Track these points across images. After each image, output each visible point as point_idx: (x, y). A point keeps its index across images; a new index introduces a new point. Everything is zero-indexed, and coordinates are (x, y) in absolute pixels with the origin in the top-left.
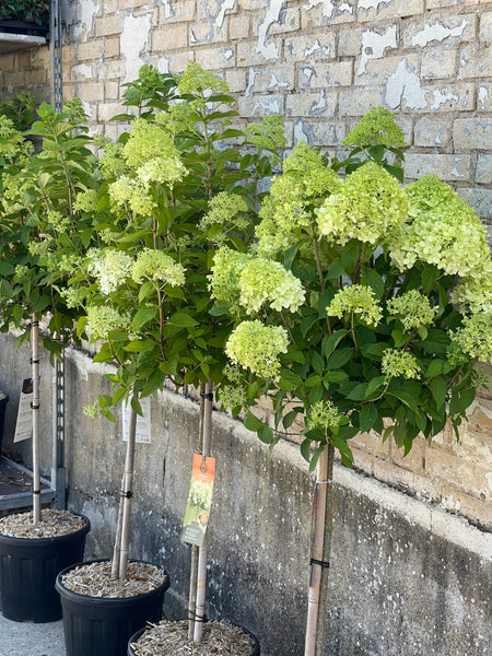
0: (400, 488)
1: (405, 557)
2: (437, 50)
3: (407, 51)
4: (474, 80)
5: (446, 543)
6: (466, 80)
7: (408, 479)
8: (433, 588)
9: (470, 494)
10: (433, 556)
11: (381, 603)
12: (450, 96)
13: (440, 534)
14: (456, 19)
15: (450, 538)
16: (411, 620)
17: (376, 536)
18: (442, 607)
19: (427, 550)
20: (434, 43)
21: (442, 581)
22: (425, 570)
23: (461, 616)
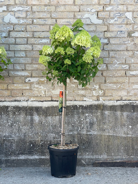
0: (15, 101)
1: (20, 114)
2: (20, 12)
3: (10, 11)
4: (32, 18)
5: (33, 107)
6: (30, 18)
7: (18, 98)
8: (29, 118)
9: (37, 96)
10: (29, 111)
11: (12, 127)
12: (25, 21)
13: (31, 106)
14: (26, 7)
15: (34, 106)
16: (22, 126)
17: (9, 113)
18: (32, 120)
19: (26, 110)
20: (19, 11)
21: (32, 115)
22: (26, 115)
23: (38, 120)
